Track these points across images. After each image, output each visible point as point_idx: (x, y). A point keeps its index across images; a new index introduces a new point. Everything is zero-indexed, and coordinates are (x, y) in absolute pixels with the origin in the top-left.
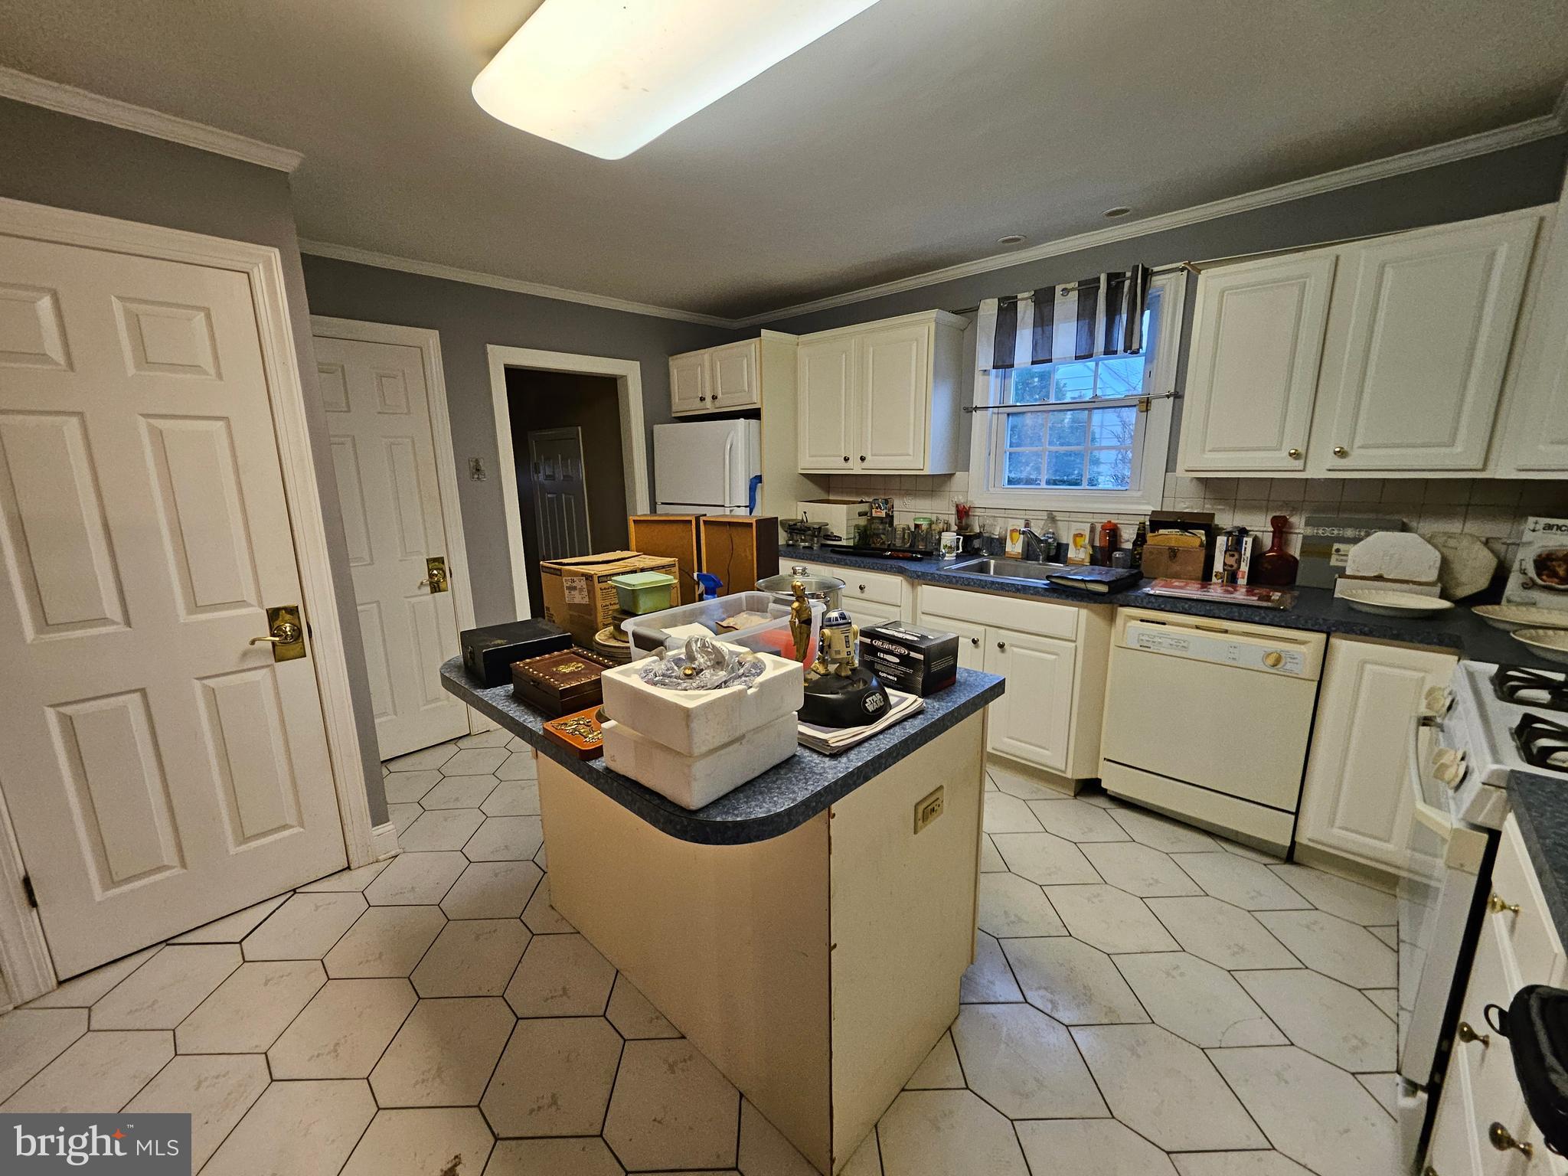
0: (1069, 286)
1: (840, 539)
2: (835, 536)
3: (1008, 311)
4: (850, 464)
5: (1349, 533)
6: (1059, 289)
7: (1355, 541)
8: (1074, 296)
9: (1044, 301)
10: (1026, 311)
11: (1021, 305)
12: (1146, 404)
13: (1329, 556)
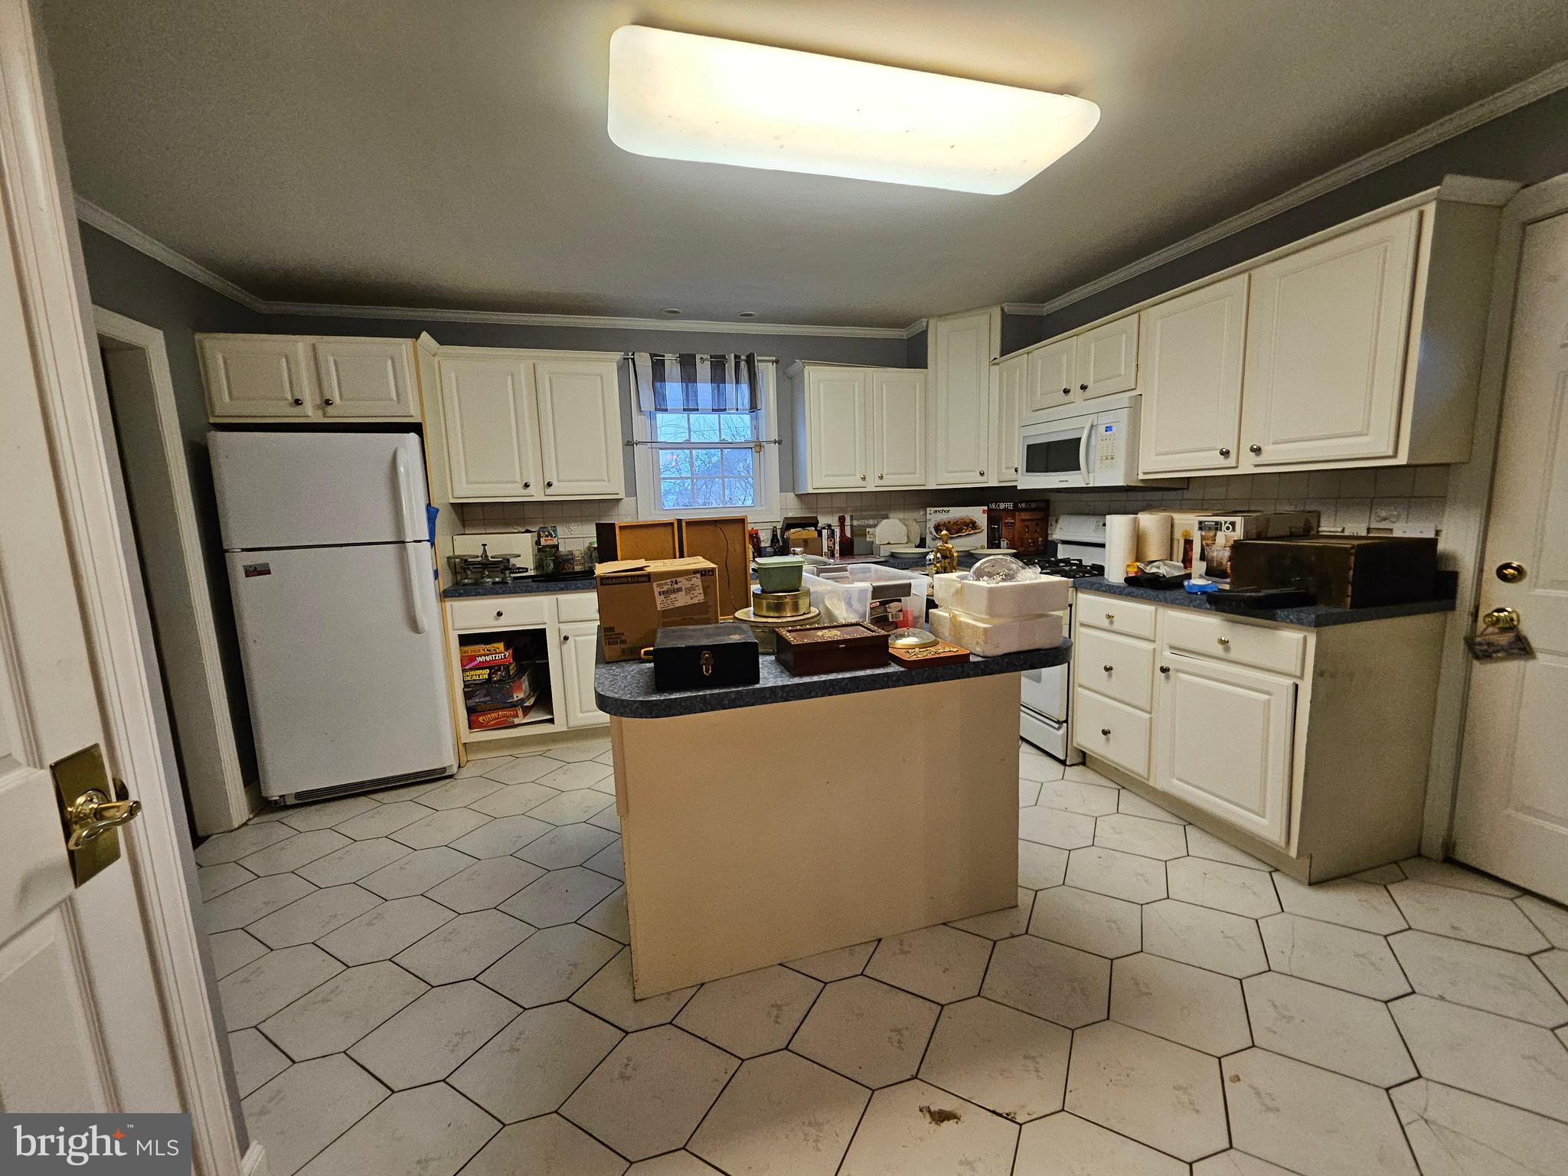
0: (705, 357)
1: (526, 570)
2: (519, 568)
3: (658, 367)
4: (531, 490)
5: (871, 522)
6: (698, 357)
7: (875, 526)
8: (708, 364)
9: (687, 363)
10: (672, 367)
11: (667, 364)
12: (758, 446)
13: (865, 535)
